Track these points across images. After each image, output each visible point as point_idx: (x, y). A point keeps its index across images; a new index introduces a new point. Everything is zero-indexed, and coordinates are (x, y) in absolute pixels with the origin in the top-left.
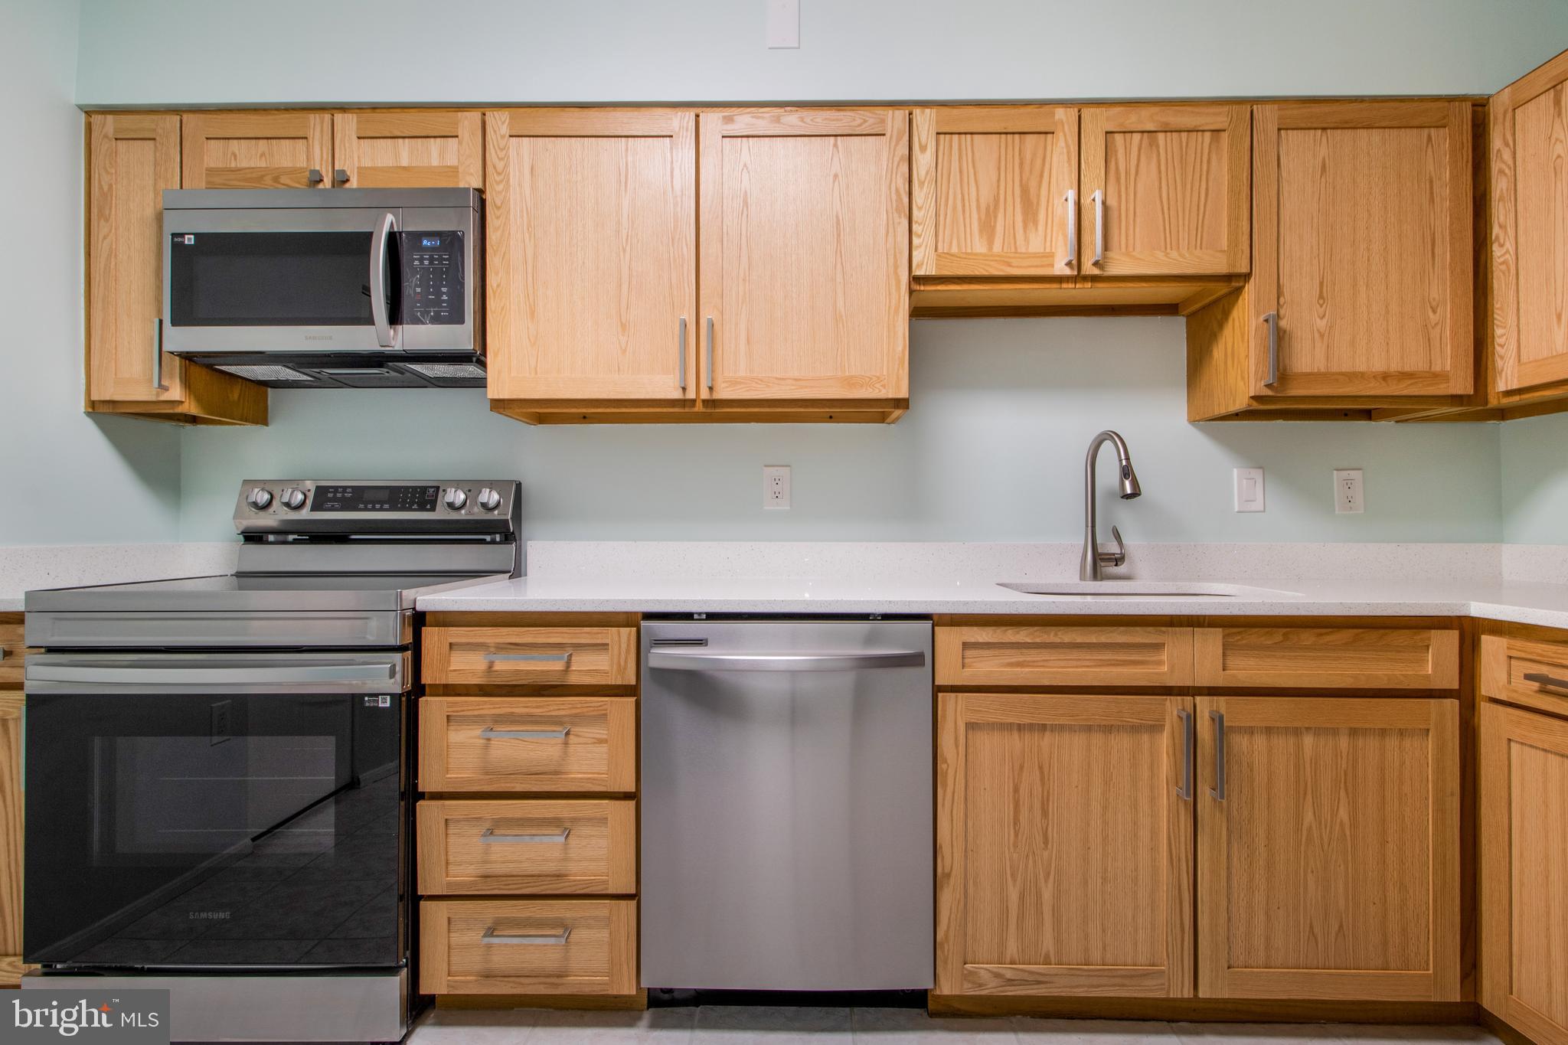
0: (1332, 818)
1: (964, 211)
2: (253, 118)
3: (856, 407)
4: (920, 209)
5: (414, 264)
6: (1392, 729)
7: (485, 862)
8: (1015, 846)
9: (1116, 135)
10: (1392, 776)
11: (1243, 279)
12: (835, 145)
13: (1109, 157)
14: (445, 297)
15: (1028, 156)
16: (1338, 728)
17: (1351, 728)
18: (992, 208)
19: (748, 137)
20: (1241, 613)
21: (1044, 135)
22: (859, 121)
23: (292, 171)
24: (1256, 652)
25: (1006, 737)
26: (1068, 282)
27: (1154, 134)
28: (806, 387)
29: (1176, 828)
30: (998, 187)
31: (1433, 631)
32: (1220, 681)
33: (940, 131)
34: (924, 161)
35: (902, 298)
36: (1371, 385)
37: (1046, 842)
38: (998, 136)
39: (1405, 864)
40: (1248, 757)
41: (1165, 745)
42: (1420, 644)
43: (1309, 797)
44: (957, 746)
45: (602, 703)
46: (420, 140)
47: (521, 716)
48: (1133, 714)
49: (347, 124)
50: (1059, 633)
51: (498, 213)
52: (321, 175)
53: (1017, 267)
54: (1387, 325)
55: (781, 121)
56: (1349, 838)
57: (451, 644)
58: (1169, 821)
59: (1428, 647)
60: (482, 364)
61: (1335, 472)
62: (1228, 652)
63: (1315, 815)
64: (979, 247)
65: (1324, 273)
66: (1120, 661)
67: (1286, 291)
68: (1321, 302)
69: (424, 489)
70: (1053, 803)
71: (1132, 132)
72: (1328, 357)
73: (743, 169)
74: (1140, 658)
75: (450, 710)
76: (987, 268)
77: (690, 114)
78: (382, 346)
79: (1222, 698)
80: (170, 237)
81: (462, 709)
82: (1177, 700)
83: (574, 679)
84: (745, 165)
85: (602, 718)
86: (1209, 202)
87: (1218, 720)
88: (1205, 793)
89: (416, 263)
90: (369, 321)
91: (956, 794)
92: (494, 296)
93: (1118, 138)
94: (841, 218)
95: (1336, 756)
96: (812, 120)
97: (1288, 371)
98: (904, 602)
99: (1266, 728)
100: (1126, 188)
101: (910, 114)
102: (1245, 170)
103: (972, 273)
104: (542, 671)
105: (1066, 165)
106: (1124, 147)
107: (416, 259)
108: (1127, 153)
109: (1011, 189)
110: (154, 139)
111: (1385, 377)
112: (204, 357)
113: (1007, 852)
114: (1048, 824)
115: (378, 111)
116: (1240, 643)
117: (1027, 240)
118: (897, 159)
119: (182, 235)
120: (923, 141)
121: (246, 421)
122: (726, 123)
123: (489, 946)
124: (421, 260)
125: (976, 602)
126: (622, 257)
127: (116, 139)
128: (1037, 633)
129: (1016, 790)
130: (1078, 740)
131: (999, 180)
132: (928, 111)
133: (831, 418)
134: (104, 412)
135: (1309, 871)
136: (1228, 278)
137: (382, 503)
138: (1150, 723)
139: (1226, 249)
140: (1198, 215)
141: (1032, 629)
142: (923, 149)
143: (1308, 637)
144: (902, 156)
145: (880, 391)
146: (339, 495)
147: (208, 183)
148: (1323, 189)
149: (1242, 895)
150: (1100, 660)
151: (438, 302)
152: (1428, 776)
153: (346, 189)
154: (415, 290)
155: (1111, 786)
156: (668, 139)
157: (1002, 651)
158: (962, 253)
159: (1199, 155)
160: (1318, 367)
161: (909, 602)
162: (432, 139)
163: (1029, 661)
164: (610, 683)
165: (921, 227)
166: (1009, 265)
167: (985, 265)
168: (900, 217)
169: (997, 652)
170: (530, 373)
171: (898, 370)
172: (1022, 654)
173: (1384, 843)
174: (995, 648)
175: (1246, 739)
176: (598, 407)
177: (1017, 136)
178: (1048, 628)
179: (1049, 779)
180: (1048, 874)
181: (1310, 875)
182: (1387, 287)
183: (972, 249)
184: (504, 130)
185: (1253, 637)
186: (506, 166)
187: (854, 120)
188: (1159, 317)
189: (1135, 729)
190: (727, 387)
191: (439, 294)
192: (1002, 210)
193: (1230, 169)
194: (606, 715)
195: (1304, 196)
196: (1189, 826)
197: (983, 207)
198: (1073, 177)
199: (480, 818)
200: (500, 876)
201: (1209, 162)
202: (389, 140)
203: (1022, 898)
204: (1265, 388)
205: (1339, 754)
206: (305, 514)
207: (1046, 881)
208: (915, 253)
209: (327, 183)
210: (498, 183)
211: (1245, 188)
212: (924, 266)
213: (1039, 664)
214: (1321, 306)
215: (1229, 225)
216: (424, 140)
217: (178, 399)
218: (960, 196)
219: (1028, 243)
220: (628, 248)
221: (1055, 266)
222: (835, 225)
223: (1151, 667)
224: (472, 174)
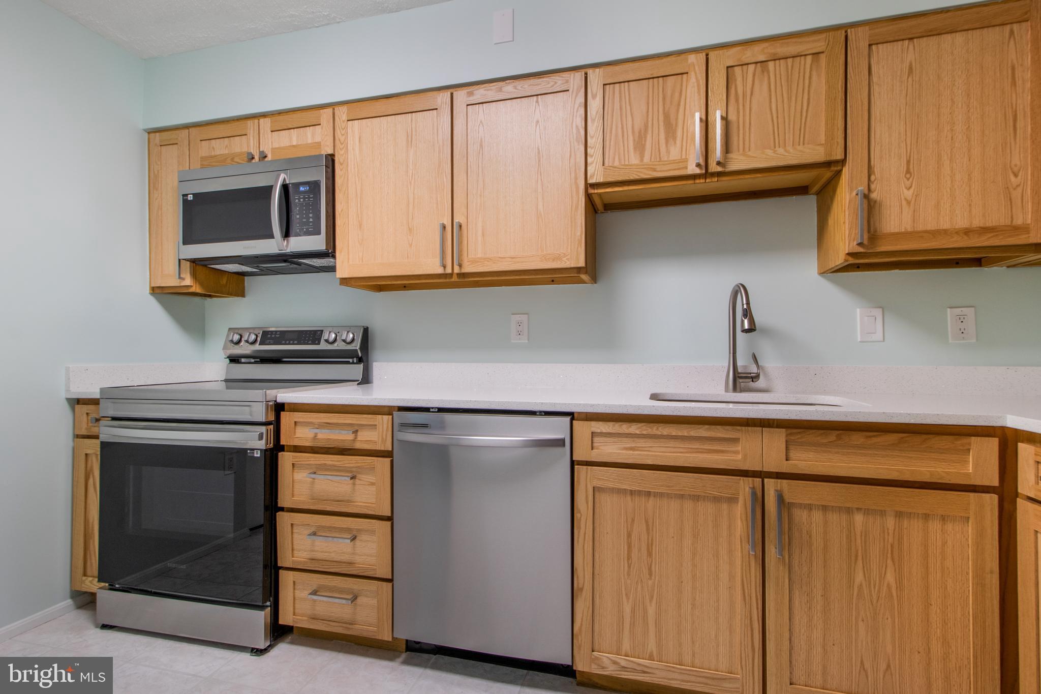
0: (880, 581)
1: (623, 136)
2: (221, 127)
3: (552, 274)
4: (592, 137)
5: (295, 200)
6: (934, 515)
7: (313, 551)
8: (629, 574)
9: (735, 68)
10: (935, 552)
11: (841, 164)
12: (537, 102)
13: (730, 85)
14: (311, 220)
15: (669, 93)
16: (885, 511)
17: (897, 512)
18: (643, 131)
19: (482, 103)
20: (798, 418)
21: (680, 76)
22: (552, 84)
23: (241, 154)
24: (814, 448)
25: (622, 499)
26: (700, 178)
27: (766, 63)
28: (518, 262)
29: (748, 574)
30: (648, 116)
31: (973, 438)
32: (785, 467)
33: (606, 83)
34: (595, 105)
35: (580, 200)
36: (954, 239)
37: (650, 574)
38: (647, 80)
39: (947, 624)
40: (808, 526)
41: (740, 511)
42: (961, 448)
43: (860, 563)
44: (587, 503)
45: (372, 461)
46: (301, 129)
47: (330, 465)
48: (714, 488)
49: (266, 123)
50: (660, 428)
51: (341, 167)
52: (252, 155)
53: (661, 171)
54: (970, 190)
55: (503, 90)
56: (895, 597)
57: (295, 422)
58: (742, 569)
59: (969, 450)
60: (334, 257)
61: (949, 309)
62: (791, 447)
63: (865, 577)
64: (634, 160)
65: (910, 153)
66: (706, 449)
67: (877, 170)
68: (908, 176)
69: (316, 331)
70: (656, 546)
71: (748, 64)
72: (914, 219)
73: (480, 125)
74: (721, 449)
75: (294, 460)
76: (639, 174)
77: (447, 94)
78: (280, 250)
79: (785, 481)
80: (182, 197)
81: (300, 460)
82: (748, 480)
83: (358, 446)
84: (481, 122)
85: (372, 469)
86: (810, 109)
87: (780, 498)
88: (772, 551)
89: (297, 201)
90: (271, 236)
91: (586, 535)
92: (340, 216)
93: (738, 70)
94: (541, 149)
95: (884, 532)
96: (521, 87)
97: (878, 230)
98: (551, 404)
99: (823, 506)
100: (744, 105)
101: (586, 74)
102: (840, 81)
103: (628, 178)
104: (342, 440)
105: (696, 94)
106: (741, 76)
107: (297, 199)
108: (744, 79)
109: (657, 117)
110: (177, 144)
111: (967, 232)
112: (200, 261)
113: (622, 578)
114: (652, 561)
115: (281, 114)
116: (800, 440)
117: (668, 152)
118: (576, 106)
119: (187, 195)
120: (594, 91)
121: (231, 295)
122: (469, 96)
123: (315, 601)
124: (299, 199)
125: (599, 405)
126: (409, 188)
127: (161, 146)
128: (644, 428)
129: (629, 536)
130: (675, 505)
131: (648, 112)
132: (597, 70)
133: (553, 281)
134: (157, 291)
135: (860, 619)
136: (828, 164)
137: (293, 340)
138: (727, 495)
139: (824, 142)
140: (801, 119)
141: (640, 425)
142: (594, 97)
143: (857, 438)
144: (580, 103)
145: (566, 263)
146: (273, 336)
147: (202, 165)
148: (910, 87)
149: (803, 631)
150: (691, 448)
151: (307, 223)
152: (968, 555)
153: (267, 161)
154: (296, 217)
155: (699, 539)
156: (435, 111)
157: (620, 439)
158: (622, 165)
159: (802, 74)
160: (905, 228)
161: (555, 404)
162: (308, 128)
163: (639, 447)
164: (377, 449)
165: (593, 150)
166: (655, 170)
167: (638, 172)
168: (579, 145)
169: (616, 440)
170: (359, 262)
171: (578, 248)
172: (633, 441)
173: (927, 605)
174: (615, 436)
175: (805, 514)
176: (397, 280)
177: (661, 79)
178: (652, 424)
179: (653, 530)
180: (652, 597)
181: (861, 623)
182: (970, 158)
183: (629, 162)
184: (345, 118)
185: (811, 436)
186: (346, 138)
187: (549, 83)
188: (794, 197)
189: (717, 499)
190: (470, 265)
191: (308, 218)
192: (650, 132)
193: (827, 82)
194: (374, 468)
195: (893, 94)
196: (758, 574)
197: (637, 131)
198: (702, 101)
199: (309, 524)
200: (320, 560)
201: (810, 78)
202: (287, 131)
203: (633, 611)
204: (857, 246)
205: (886, 531)
206: (257, 347)
207: (651, 601)
208: (589, 168)
209: (257, 158)
210: (341, 149)
211: (840, 94)
212: (595, 177)
213: (646, 449)
214: (908, 179)
215: (827, 124)
216: (304, 128)
217: (189, 284)
218: (620, 125)
219: (669, 153)
220: (413, 182)
221: (688, 169)
222: (537, 154)
223: (729, 455)
224: (328, 146)
